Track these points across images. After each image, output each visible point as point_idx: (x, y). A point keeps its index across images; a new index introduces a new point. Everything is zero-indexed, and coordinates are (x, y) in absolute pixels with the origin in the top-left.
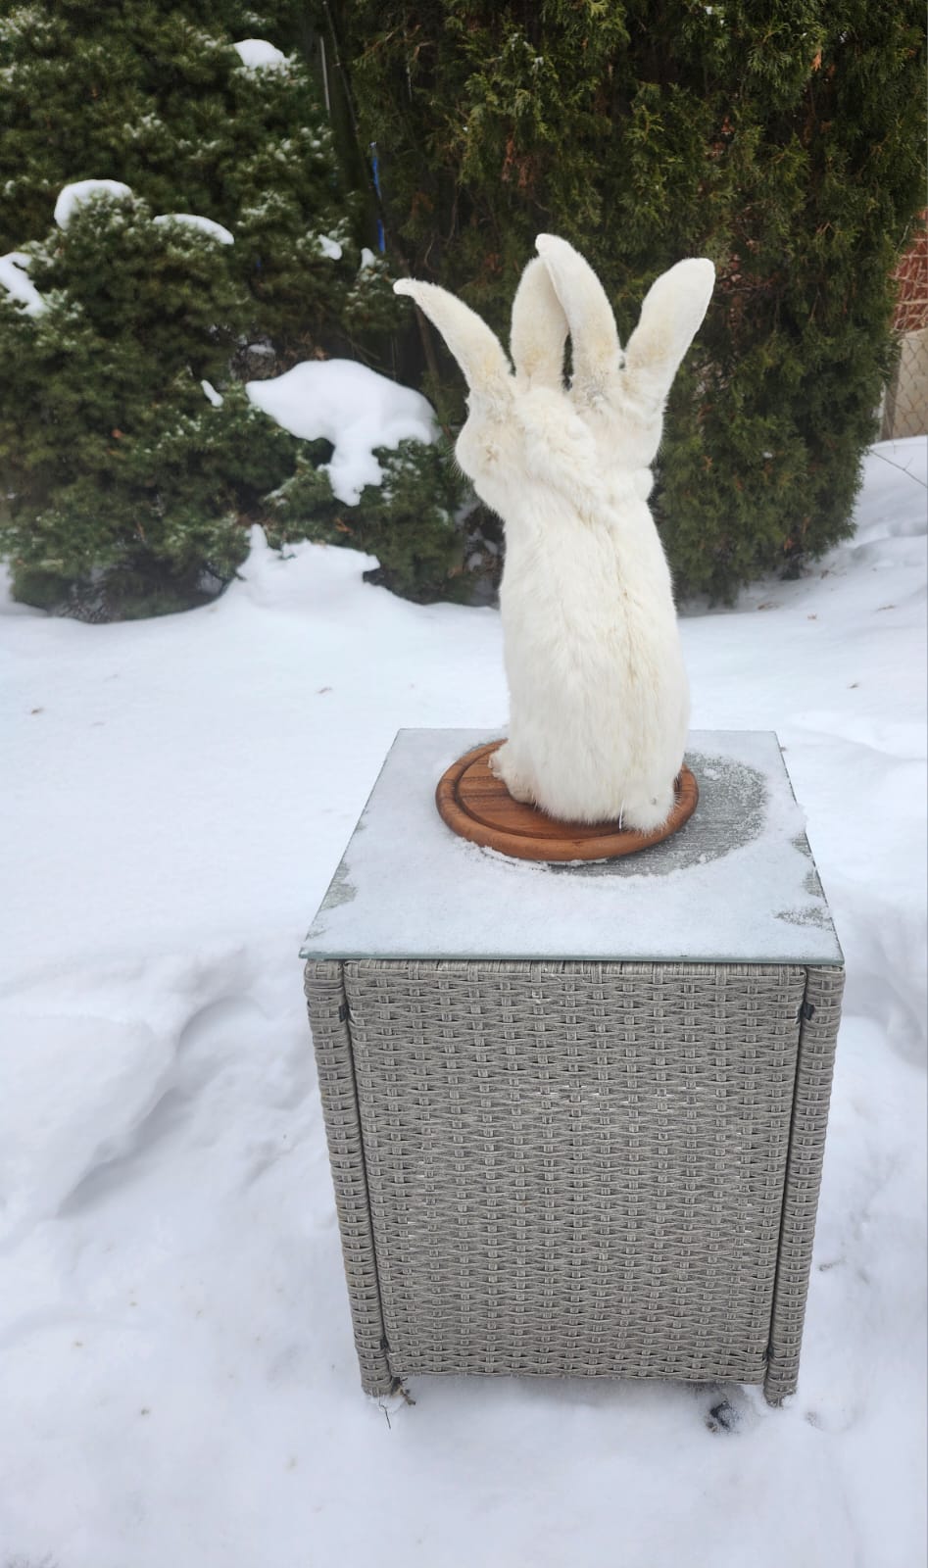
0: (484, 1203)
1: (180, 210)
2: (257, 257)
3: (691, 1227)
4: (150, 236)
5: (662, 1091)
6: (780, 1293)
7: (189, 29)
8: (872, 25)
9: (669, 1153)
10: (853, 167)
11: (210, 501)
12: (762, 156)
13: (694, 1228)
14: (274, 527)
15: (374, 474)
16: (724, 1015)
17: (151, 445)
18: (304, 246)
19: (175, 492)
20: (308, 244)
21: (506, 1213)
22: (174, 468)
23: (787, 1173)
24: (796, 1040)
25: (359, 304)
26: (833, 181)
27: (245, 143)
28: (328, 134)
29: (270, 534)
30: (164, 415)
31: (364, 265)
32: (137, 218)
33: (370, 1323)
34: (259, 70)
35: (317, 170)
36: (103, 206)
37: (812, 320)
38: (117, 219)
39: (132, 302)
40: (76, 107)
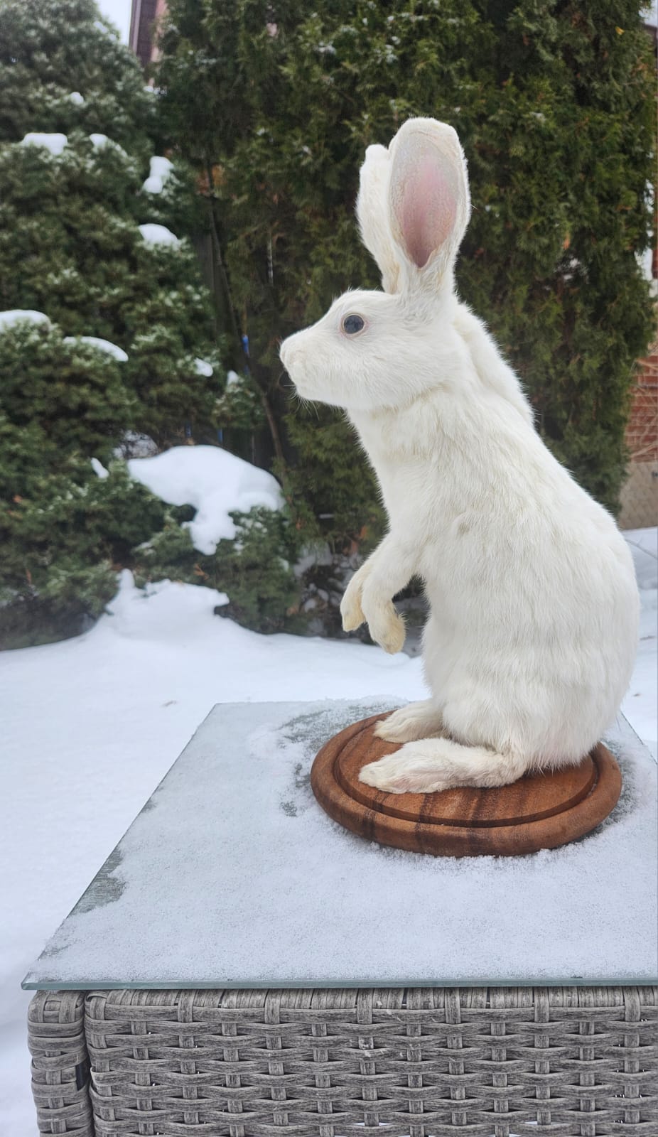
1: (86, 334)
2: (145, 372)
4: (59, 350)
7: (106, 215)
10: (594, 319)
11: (89, 552)
12: (528, 309)
14: (141, 572)
15: (229, 531)
16: (637, 1067)
17: (44, 507)
18: (184, 365)
19: (62, 546)
20: (186, 364)
22: (63, 525)
25: (225, 409)
26: (582, 327)
27: (142, 292)
28: (206, 292)
29: (138, 577)
30: (58, 484)
31: (229, 382)
32: (50, 337)
34: (156, 245)
35: (197, 317)
36: (25, 327)
37: (570, 423)
38: (35, 337)
39: (40, 399)
40: (13, 263)
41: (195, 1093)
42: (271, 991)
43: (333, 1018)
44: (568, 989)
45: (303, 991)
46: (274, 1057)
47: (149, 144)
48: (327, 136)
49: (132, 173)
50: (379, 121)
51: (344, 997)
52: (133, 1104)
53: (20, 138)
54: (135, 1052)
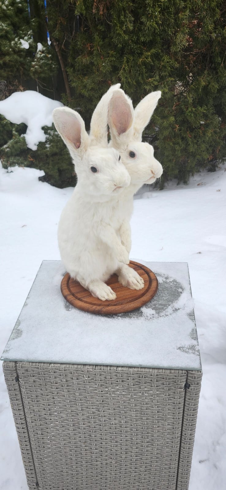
0: (70, 443)
3: (145, 455)
5: (133, 410)
6: (179, 478)
9: (136, 431)
13: (146, 455)
14: (5, 160)
15: (42, 137)
16: (156, 386)
18: (14, 44)
20: (16, 43)
21: (78, 446)
23: (181, 439)
24: (184, 395)
25: (36, 67)
29: (3, 163)
31: (38, 50)
33: (32, 477)
35: (20, 11)
37: (222, 65)
45: (70, 364)
51: (80, 366)
54: (29, 375)
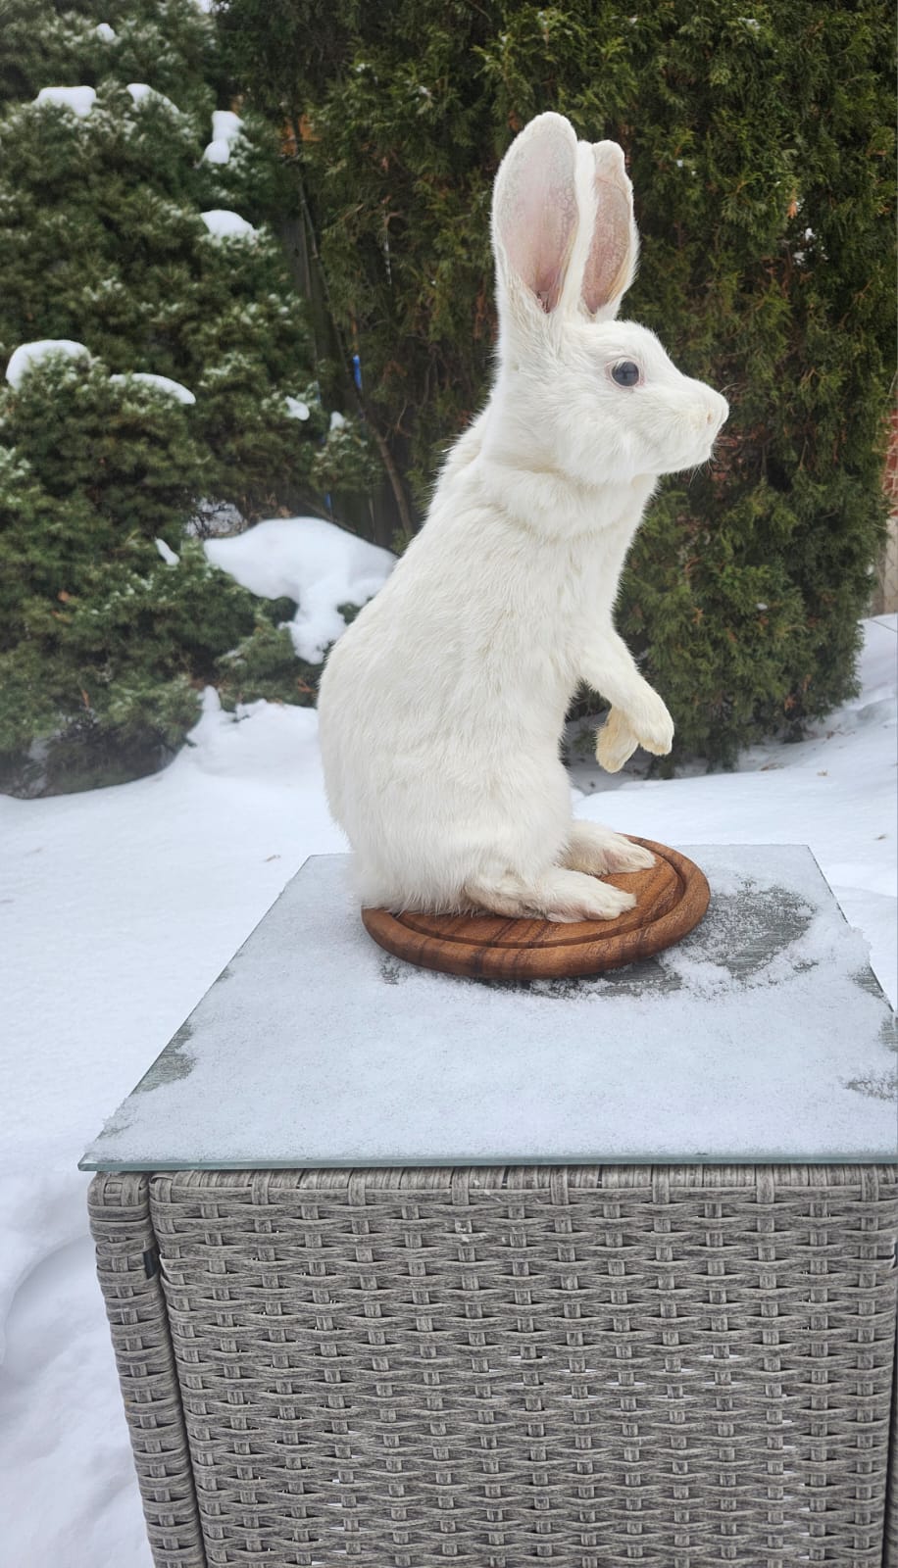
1: (139, 370)
2: (219, 418)
4: (105, 392)
7: (155, 200)
8: (847, 177)
10: (835, 316)
11: (160, 664)
12: (740, 307)
14: (229, 689)
16: (772, 1254)
17: (99, 606)
18: (270, 406)
19: (125, 657)
20: (274, 405)
22: (124, 630)
25: (327, 464)
26: (816, 329)
27: (210, 306)
28: (297, 302)
29: (225, 696)
30: (114, 576)
31: (332, 427)
32: (91, 375)
34: (226, 239)
35: (286, 338)
36: (58, 364)
37: (801, 467)
38: (71, 377)
39: (83, 460)
40: (36, 274)
41: (276, 1282)
42: (356, 1171)
43: (425, 1199)
44: (693, 1167)
45: (391, 1170)
46: (361, 1242)
47: (209, 93)
48: (451, 70)
49: (186, 136)
50: (523, 45)
51: (438, 1176)
52: (208, 1294)
53: (34, 96)
54: (207, 1238)
